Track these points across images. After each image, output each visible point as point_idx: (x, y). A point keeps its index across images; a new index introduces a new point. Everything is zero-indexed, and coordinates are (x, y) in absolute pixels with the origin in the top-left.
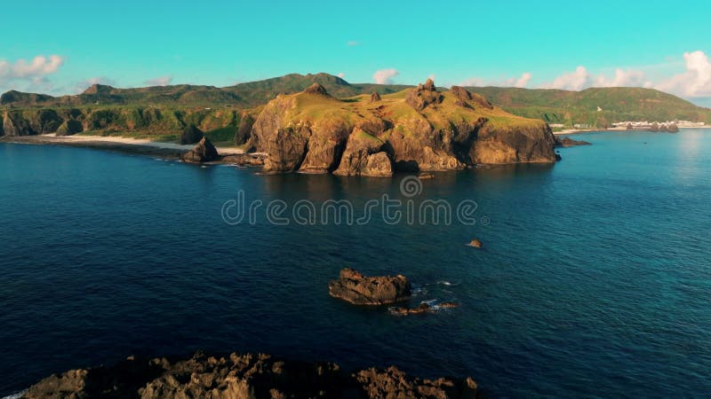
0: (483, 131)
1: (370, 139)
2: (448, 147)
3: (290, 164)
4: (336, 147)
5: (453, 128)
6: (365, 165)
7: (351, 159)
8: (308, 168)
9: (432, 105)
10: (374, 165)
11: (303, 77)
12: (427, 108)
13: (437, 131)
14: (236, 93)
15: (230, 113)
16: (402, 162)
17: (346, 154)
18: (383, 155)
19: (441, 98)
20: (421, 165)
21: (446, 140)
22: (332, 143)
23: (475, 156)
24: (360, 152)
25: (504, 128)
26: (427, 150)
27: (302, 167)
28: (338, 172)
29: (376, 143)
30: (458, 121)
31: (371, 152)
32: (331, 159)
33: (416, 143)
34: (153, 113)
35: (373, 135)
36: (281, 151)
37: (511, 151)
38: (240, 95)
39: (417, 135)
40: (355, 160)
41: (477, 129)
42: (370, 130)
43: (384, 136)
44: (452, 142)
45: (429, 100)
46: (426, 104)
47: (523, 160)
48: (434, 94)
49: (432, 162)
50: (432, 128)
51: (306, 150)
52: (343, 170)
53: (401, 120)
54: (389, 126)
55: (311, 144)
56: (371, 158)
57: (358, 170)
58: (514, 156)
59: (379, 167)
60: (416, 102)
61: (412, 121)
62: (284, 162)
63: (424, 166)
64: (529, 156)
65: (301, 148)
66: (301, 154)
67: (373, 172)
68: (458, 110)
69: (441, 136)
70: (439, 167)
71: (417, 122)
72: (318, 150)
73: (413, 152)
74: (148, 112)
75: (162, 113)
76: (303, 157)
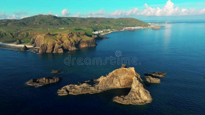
0: (81, 41)
1: (59, 45)
2: (74, 46)
3: (44, 51)
4: (53, 47)
5: (75, 42)
6: (58, 51)
7: (55, 50)
8: (48, 51)
9: (71, 37)
10: (60, 51)
11: (44, 15)
12: (70, 38)
13: (72, 43)
14: (24, 22)
15: (26, 33)
16: (66, 49)
17: (55, 49)
18: (61, 49)
19: (73, 35)
20: (69, 49)
21: (74, 44)
22: (52, 47)
23: (80, 46)
24: (57, 48)
25: (85, 40)
26: (70, 46)
27: (47, 51)
28: (53, 52)
29: (60, 46)
30: (76, 40)
31: (59, 48)
32: (52, 50)
33: (68, 46)
34: (4, 34)
35: (60, 45)
36: (42, 49)
37: (87, 45)
38: (26, 23)
39: (68, 44)
40: (56, 50)
41: (80, 41)
42: (59, 44)
43: (62, 45)
44: (75, 44)
45: (70, 36)
46: (70, 37)
47: (89, 46)
48: (72, 34)
49: (71, 49)
50: (71, 42)
51: (47, 48)
52: (54, 52)
53: (65, 41)
54: (63, 42)
55: (48, 47)
56: (59, 49)
57: (57, 52)
58: (88, 45)
59: (61, 51)
60: (68, 37)
61: (67, 41)
62: (43, 51)
63: (70, 50)
64: (90, 45)
65: (46, 48)
66: (46, 49)
67: (60, 52)
68: (76, 38)
69: (72, 44)
70: (72, 49)
71: (68, 41)
72: (49, 48)
73: (67, 47)
74: (2, 34)
75: (6, 33)
76: (46, 50)
